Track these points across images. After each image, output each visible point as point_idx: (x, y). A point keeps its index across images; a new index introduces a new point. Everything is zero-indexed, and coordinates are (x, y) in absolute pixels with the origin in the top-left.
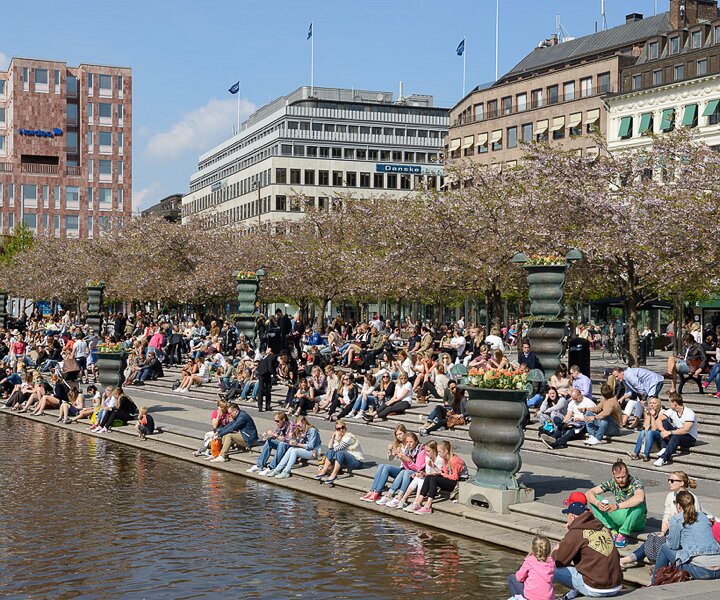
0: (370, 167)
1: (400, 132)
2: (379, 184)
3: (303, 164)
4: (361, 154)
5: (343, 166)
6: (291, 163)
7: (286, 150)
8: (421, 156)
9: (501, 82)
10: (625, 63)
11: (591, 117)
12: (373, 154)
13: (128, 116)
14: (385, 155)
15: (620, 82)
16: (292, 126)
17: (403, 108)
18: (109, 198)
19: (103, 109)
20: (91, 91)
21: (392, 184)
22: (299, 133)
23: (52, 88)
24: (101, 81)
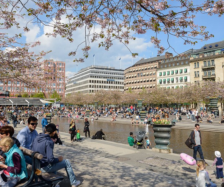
0: (106, 80)
1: (111, 74)
2: (107, 83)
3: (94, 79)
4: (104, 77)
5: (101, 80)
6: (92, 79)
7: (91, 77)
8: (114, 78)
9: (134, 66)
10: (159, 63)
11: (154, 72)
12: (106, 77)
13: (64, 70)
14: (108, 78)
15: (159, 67)
16: (92, 72)
17: (110, 69)
18: (61, 85)
19: (60, 69)
20: (58, 66)
21: (110, 83)
22: (93, 74)
23: (51, 65)
24: (60, 64)
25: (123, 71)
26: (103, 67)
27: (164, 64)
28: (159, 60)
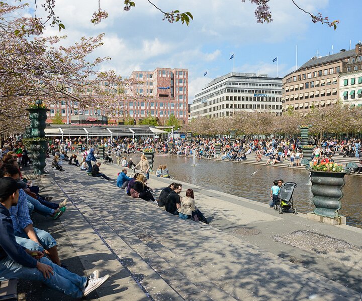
0: (252, 95)
1: (260, 85)
2: (255, 100)
3: (233, 95)
4: (249, 91)
5: (244, 95)
6: (230, 95)
7: (228, 91)
8: (266, 91)
9: (299, 71)
10: (344, 64)
11: (335, 79)
12: (253, 91)
13: (187, 83)
14: (256, 91)
15: (343, 69)
16: (230, 84)
17: (260, 78)
18: (182, 106)
20: (177, 76)
21: (258, 100)
22: (232, 86)
23: (167, 76)
24: (180, 73)
25: (281, 79)
26: (248, 75)
27: (352, 65)
28: (344, 59)
